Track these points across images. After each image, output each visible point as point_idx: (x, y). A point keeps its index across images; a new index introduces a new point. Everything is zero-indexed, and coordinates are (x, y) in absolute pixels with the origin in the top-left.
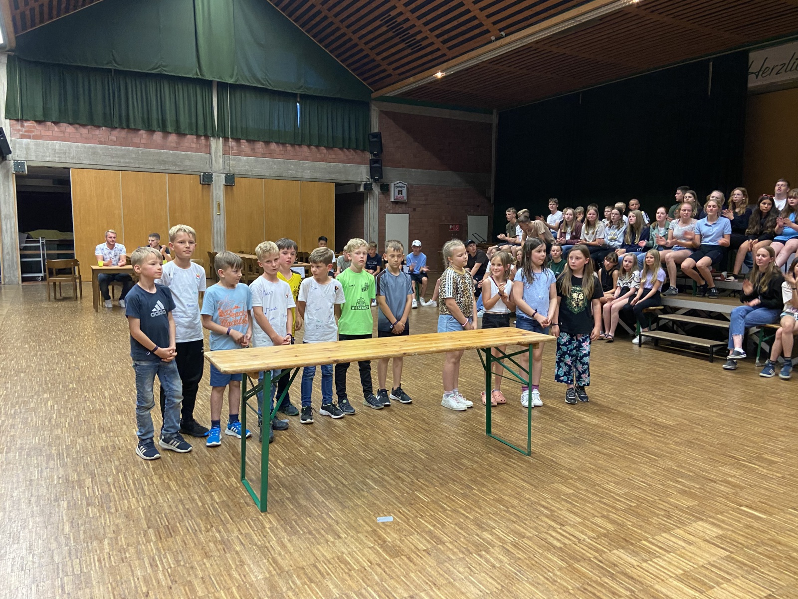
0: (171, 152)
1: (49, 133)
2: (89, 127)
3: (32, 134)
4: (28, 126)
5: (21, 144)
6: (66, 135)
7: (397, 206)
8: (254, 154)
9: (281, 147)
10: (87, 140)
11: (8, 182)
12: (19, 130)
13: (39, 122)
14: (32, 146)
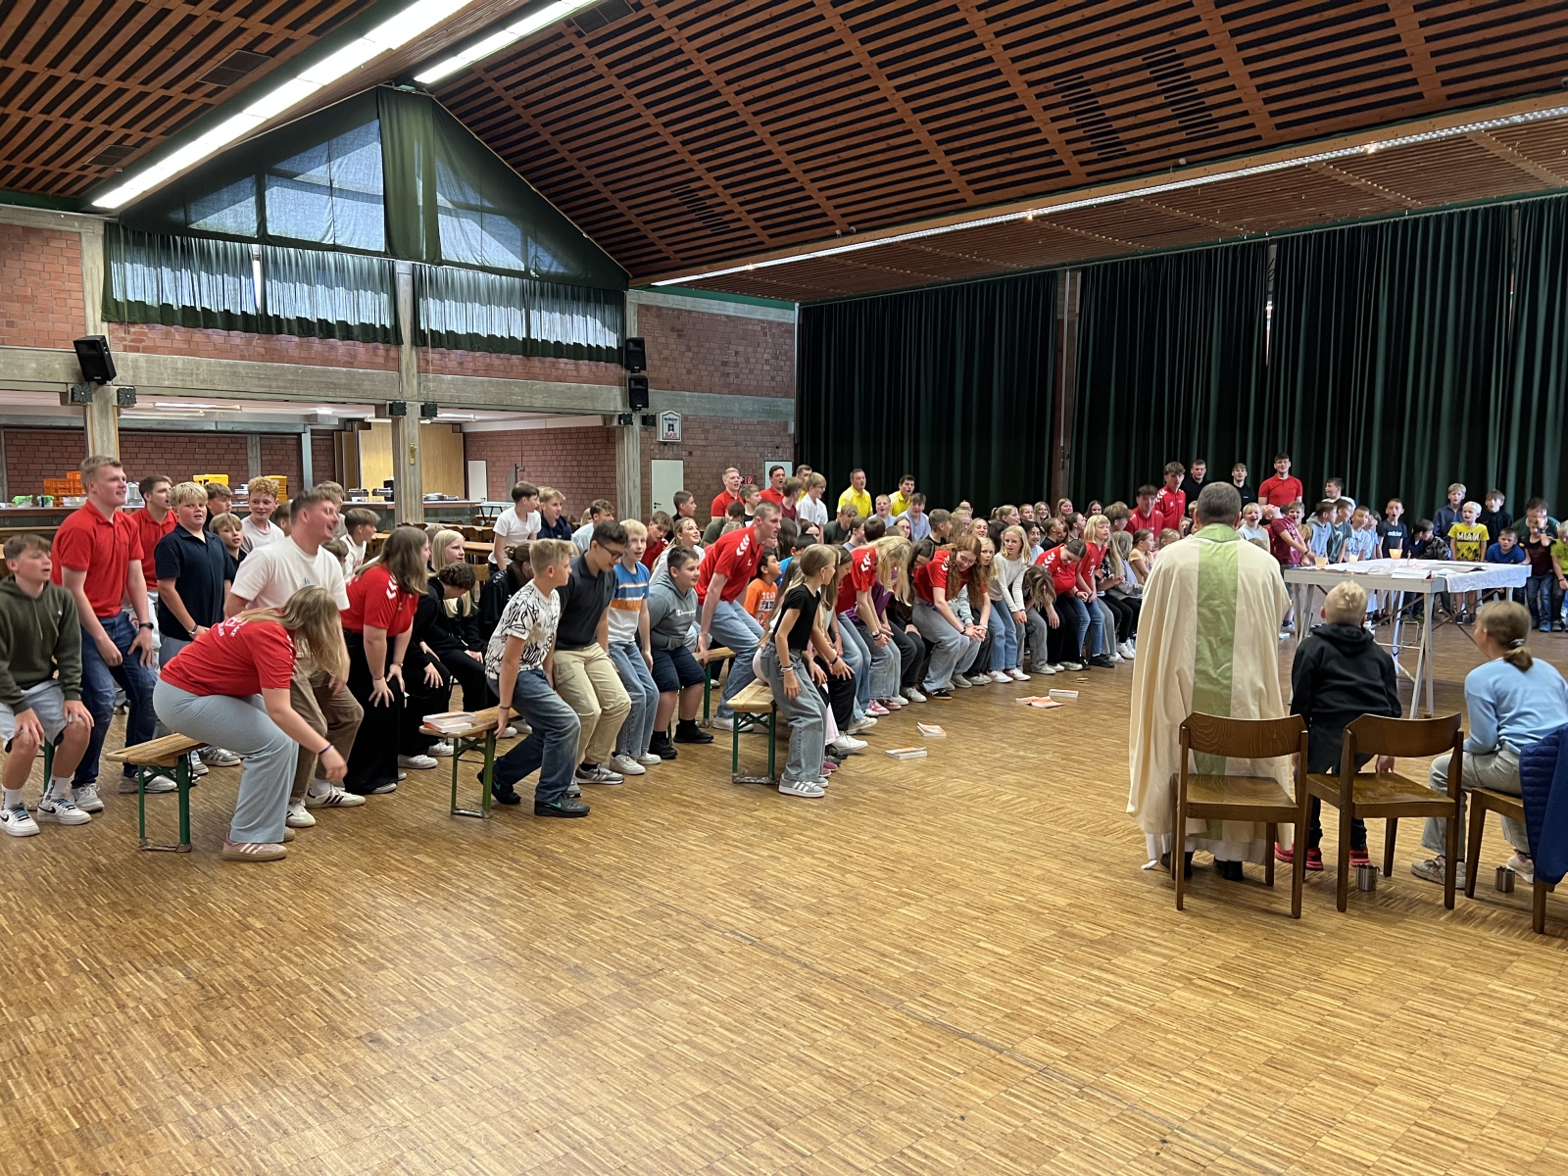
0: (342, 369)
1: (167, 343)
3: (141, 345)
4: (135, 333)
5: (129, 360)
6: (193, 345)
7: (666, 448)
8: (461, 369)
11: (107, 419)
12: (124, 339)
14: (142, 364)
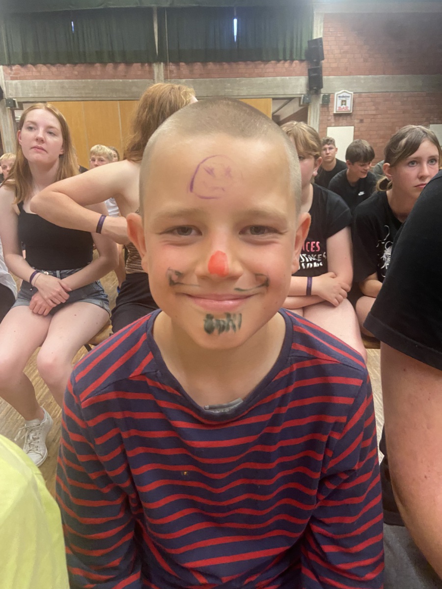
0: (121, 80)
1: (30, 74)
2: (58, 65)
3: (19, 76)
4: (16, 70)
5: (11, 84)
6: (42, 74)
7: (341, 118)
8: (191, 75)
9: (218, 66)
10: (57, 77)
11: (6, 115)
12: (10, 74)
13: (22, 65)
14: (19, 86)
